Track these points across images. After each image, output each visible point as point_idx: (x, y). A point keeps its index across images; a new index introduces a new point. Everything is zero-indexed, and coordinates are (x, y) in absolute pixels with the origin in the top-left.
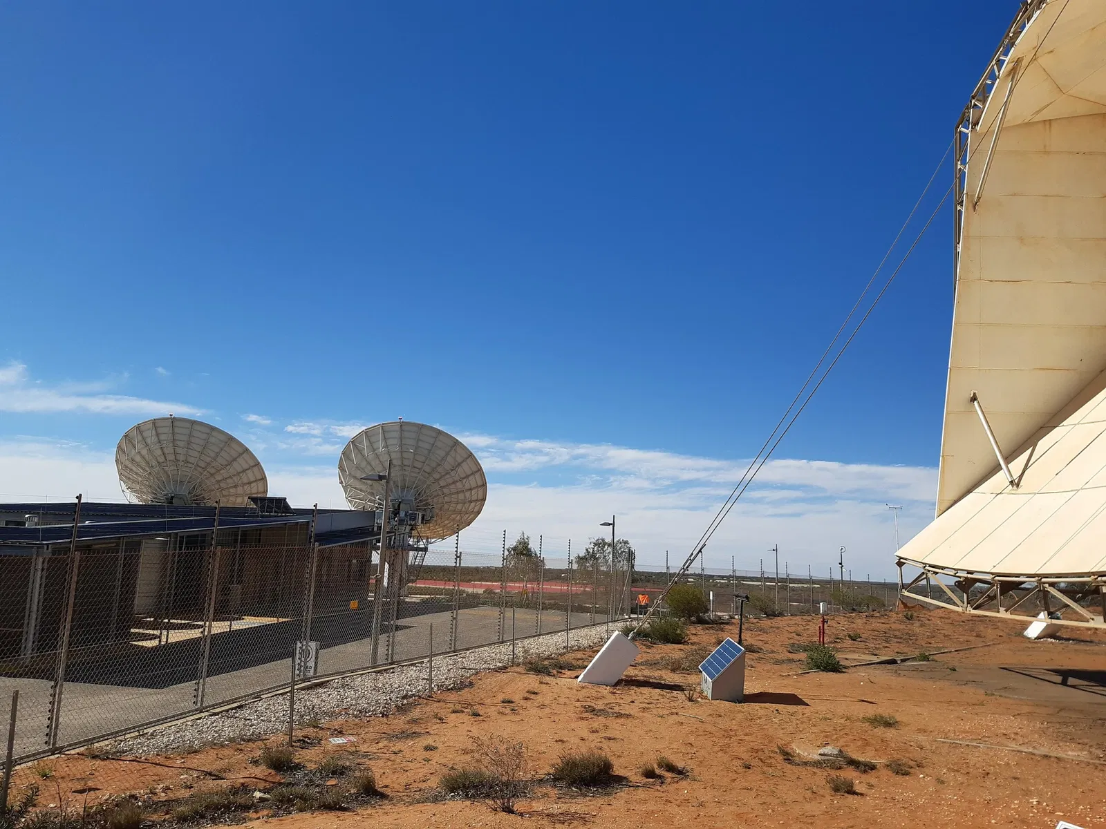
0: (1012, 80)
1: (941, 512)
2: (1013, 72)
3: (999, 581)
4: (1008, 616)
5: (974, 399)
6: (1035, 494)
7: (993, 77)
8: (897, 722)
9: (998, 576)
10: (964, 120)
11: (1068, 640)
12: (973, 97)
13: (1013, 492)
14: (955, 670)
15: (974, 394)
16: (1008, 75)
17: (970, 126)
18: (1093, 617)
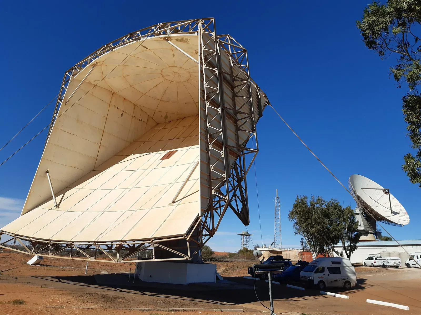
0: (93, 68)
1: (23, 214)
2: (94, 65)
3: (52, 243)
4: (53, 256)
5: (47, 172)
6: (66, 211)
7: (87, 63)
8: (24, 302)
9: (51, 241)
10: (70, 72)
11: (43, 265)
12: (76, 66)
13: (56, 209)
14: (17, 278)
15: (48, 170)
16: (92, 65)
17: (72, 75)
18: (90, 257)
